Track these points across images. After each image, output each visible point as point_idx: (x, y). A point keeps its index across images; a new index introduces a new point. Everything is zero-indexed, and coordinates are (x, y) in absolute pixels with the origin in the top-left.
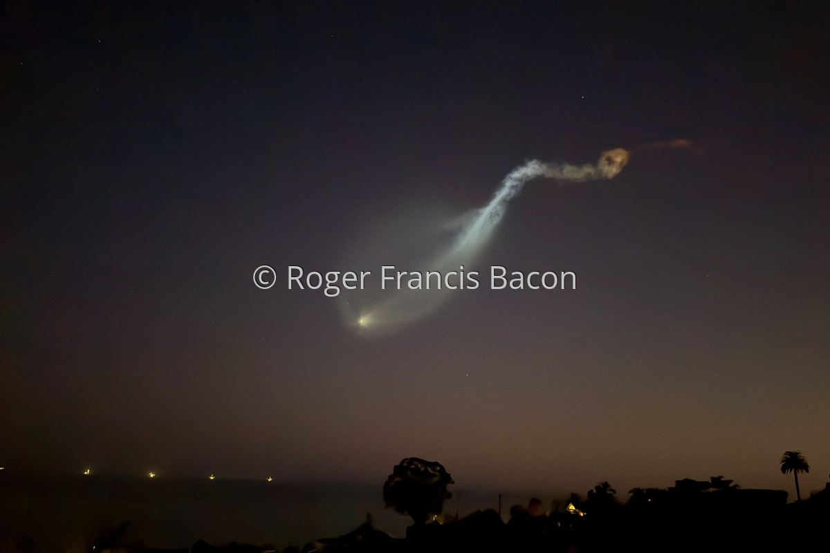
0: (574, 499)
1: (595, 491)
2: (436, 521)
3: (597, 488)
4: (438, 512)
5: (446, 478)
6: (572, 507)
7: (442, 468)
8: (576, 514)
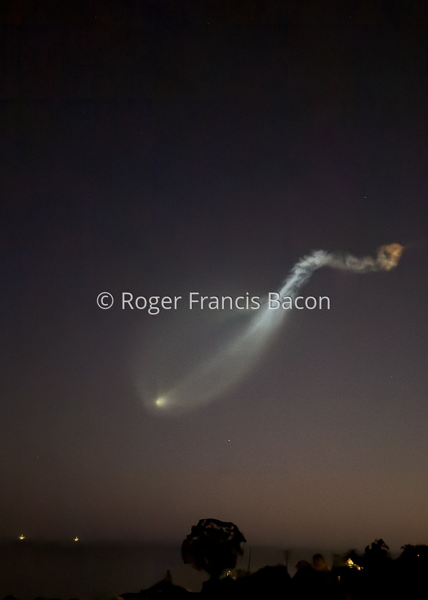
0: (353, 555)
1: (371, 548)
2: (229, 577)
3: (373, 544)
4: (232, 566)
5: (239, 537)
6: (351, 562)
7: (236, 527)
8: (354, 568)
